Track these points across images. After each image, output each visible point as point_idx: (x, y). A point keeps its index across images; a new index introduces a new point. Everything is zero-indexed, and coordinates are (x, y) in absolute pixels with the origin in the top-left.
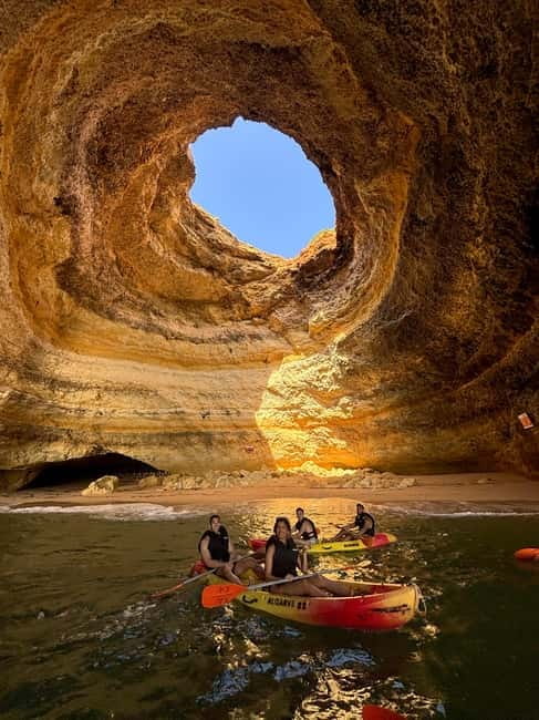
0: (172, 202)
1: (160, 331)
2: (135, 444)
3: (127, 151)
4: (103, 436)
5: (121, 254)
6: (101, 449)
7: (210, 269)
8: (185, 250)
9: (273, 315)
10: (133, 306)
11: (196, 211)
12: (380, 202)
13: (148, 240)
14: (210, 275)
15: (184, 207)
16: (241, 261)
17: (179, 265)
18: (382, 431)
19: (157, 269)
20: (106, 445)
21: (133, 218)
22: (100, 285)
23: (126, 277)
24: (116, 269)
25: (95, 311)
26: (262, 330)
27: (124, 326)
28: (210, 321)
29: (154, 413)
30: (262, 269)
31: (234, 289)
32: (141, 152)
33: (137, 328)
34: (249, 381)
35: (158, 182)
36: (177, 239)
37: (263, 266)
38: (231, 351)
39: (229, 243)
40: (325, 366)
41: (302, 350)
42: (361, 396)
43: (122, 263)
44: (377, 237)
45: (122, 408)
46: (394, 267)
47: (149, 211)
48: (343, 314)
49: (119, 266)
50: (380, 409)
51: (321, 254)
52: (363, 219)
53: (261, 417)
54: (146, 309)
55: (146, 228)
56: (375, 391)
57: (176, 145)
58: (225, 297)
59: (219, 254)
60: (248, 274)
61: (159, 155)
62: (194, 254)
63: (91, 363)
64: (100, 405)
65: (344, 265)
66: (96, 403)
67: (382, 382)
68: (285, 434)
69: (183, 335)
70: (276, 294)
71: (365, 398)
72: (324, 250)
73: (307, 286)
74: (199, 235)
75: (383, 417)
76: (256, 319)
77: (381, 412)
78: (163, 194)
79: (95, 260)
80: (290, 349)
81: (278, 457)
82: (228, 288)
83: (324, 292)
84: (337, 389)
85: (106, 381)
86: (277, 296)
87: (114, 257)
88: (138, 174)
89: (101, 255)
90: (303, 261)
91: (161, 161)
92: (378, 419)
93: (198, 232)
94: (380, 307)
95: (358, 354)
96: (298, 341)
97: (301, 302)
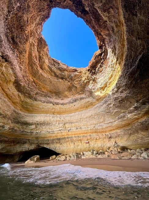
0: (44, 57)
1: (51, 102)
2: (49, 143)
3: (20, 37)
4: (39, 141)
6: (39, 146)
7: (62, 78)
8: (53, 75)
9: (86, 89)
10: (42, 95)
11: (53, 59)
13: (40, 72)
14: (62, 81)
15: (49, 59)
16: (71, 73)
17: (52, 79)
19: (46, 82)
20: (40, 144)
21: (34, 65)
22: (29, 89)
23: (38, 86)
24: (34, 84)
25: (31, 98)
26: (83, 96)
27: (40, 102)
28: (66, 97)
29: (53, 131)
30: (78, 74)
31: (71, 84)
32: (25, 36)
33: (44, 103)
34: (82, 115)
35: (38, 51)
36: (50, 70)
37: (78, 72)
38: (75, 105)
39: (66, 68)
40: (109, 103)
41: (99, 99)
42: (129, 112)
43: (36, 82)
44: (113, 31)
45: (43, 130)
46: (125, 38)
47: (38, 63)
48: (110, 78)
49: (35, 83)
50: (140, 115)
51: (95, 58)
52: (105, 27)
53: (89, 129)
54: (46, 96)
55: (39, 68)
56: (135, 108)
57: (36, 32)
58: (69, 87)
59: (63, 72)
60: (74, 77)
61: (32, 38)
62: (56, 75)
63: (33, 116)
64: (37, 130)
65: (105, 58)
66: (36, 129)
67: (137, 102)
68: (100, 135)
69: (58, 103)
70: (84, 81)
71: (131, 113)
72: (96, 56)
73: (94, 73)
74: (56, 68)
75: (143, 119)
76: (80, 92)
77: (142, 117)
78: (40, 55)
79: (25, 81)
80: (94, 100)
81: (100, 145)
82: (69, 84)
83: (101, 73)
84: (117, 112)
85: (37, 121)
86: (85, 82)
87: (32, 80)
88: (29, 48)
89: (27, 79)
90: (90, 64)
91: (34, 41)
92: (141, 121)
93: (55, 66)
94: (125, 65)
95: (122, 92)
96: (97, 96)
97: (94, 80)
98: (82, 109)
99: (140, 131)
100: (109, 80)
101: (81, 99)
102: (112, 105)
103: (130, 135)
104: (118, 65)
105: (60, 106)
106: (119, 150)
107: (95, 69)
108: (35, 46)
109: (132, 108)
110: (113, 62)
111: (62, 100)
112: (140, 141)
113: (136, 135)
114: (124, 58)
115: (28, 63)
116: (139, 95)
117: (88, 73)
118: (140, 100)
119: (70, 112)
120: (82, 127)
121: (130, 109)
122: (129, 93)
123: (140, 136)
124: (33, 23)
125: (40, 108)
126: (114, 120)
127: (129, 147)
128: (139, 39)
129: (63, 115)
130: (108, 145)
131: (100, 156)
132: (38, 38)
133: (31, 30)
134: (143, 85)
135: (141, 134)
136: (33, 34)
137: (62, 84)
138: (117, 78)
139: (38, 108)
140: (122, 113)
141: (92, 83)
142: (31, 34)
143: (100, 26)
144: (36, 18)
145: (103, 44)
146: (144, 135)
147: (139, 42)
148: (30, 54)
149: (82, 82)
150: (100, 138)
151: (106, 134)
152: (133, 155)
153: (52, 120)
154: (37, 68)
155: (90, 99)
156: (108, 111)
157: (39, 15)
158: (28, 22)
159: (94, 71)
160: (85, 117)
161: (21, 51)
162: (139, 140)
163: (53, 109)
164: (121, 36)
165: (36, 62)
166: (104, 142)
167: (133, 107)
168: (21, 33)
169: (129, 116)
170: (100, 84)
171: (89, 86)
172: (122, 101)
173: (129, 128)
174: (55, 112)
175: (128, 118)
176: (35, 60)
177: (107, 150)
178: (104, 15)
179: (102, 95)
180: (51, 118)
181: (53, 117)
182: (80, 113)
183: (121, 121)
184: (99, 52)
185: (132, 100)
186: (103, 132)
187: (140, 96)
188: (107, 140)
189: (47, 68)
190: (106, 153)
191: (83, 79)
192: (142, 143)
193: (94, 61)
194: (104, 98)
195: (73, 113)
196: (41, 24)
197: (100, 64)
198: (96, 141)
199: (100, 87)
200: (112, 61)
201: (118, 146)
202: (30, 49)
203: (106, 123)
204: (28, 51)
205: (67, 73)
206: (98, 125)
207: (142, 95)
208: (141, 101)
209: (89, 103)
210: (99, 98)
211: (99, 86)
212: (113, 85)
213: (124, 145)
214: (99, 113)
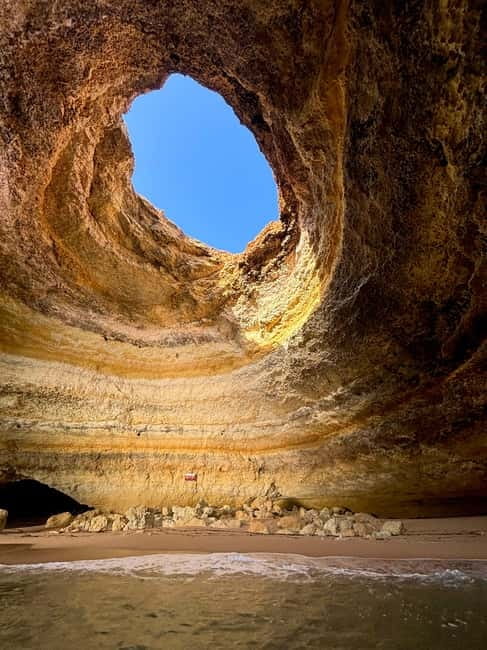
0: (112, 186)
1: (98, 330)
2: (56, 467)
3: (45, 104)
4: (18, 455)
5: (59, 241)
6: (12, 474)
7: (157, 264)
8: (129, 243)
9: (222, 314)
10: (70, 300)
11: (140, 200)
12: (316, 140)
13: (87, 226)
14: (155, 270)
15: (127, 195)
16: (188, 256)
17: (122, 258)
18: (350, 453)
19: (99, 261)
20: (20, 467)
21: (68, 198)
22: (30, 270)
23: (65, 268)
24: (51, 256)
25: (25, 301)
26: (211, 332)
27: (59, 322)
28: (157, 322)
29: (82, 428)
30: (209, 264)
31: (181, 286)
32: (63, 110)
33: (74, 326)
34: (195, 391)
35: (94, 160)
36: (120, 229)
37: (210, 261)
38: (177, 355)
39: (175, 236)
40: (278, 369)
41: (253, 353)
42: (321, 406)
43: (59, 252)
44: (320, 196)
45: (45, 420)
46: (342, 226)
47: (87, 194)
48: (293, 305)
49: (56, 255)
50: (345, 420)
51: (266, 240)
52: (303, 180)
53: (206, 436)
54: (84, 305)
55: (84, 212)
56: (337, 397)
57: (104, 110)
58: (172, 296)
59: (164, 247)
60: (195, 270)
61: (86, 120)
62: (139, 247)
63: (15, 363)
64: (19, 415)
65: (291, 248)
66: (16, 412)
67: (344, 384)
68: (234, 459)
69: (124, 336)
70: (224, 290)
71: (326, 408)
72: (269, 235)
73: (255, 279)
74: (143, 226)
75: (349, 432)
76: (204, 320)
77: (347, 425)
78: (101, 175)
79: (22, 239)
80: (240, 353)
81: (226, 489)
82: (175, 285)
83: (273, 284)
84: (293, 398)
85: (30, 385)
86: (225, 293)
87: (50, 243)
88: (67, 143)
89: (31, 237)
90: (249, 251)
91: (91, 130)
92: (344, 436)
93: (142, 223)
94: (332, 285)
95: (313, 350)
96: (249, 342)
97: (250, 297)
98: (198, 371)
99: (337, 461)
100: (289, 309)
101: (203, 339)
102: (282, 378)
103: (313, 468)
104: (317, 278)
105: (127, 346)
106: (277, 509)
107: (259, 269)
108: (90, 147)
109: (329, 398)
110: (308, 268)
111: (138, 328)
112: (333, 486)
113: (328, 469)
114: (333, 268)
115: (50, 185)
116: (349, 369)
117: (238, 272)
118: (351, 381)
119: (157, 372)
120: (186, 428)
121: (325, 398)
122: (329, 358)
123: (335, 473)
124: (101, 83)
125: (55, 341)
126: (280, 421)
127: (305, 502)
128: (367, 242)
129: (130, 379)
130: (251, 491)
131: (217, 524)
132: (107, 127)
133: (89, 98)
134: (362, 348)
135: (340, 469)
136: (92, 111)
137: (150, 281)
138: (310, 310)
139: (45, 338)
140: (303, 404)
141: (244, 303)
142: (85, 108)
143: (291, 171)
144: (117, 76)
145: (293, 215)
146: (345, 473)
147: (366, 249)
148: (65, 164)
149: (215, 291)
150: (231, 468)
151: (252, 457)
152: (307, 523)
153: (89, 388)
154: (76, 211)
155: (228, 347)
156: (269, 392)
157: (130, 71)
158: (86, 74)
159: (255, 272)
160: (202, 397)
161: (34, 145)
162: (331, 483)
163: (100, 351)
164: (334, 218)
165: (81, 190)
166: (242, 481)
167: (334, 394)
168: (52, 97)
169: (319, 415)
170: (265, 313)
171: (233, 308)
172: (310, 373)
173: (316, 448)
174: (105, 365)
175: (315, 421)
176: (78, 184)
177: (245, 506)
178: (304, 154)
179: (263, 343)
180: (85, 381)
181: (93, 380)
182: (188, 382)
183: (298, 427)
184: (278, 226)
185: (334, 378)
186: (243, 450)
187: (352, 372)
188: (249, 476)
189: (113, 219)
190: (240, 514)
191: (222, 284)
192: (337, 493)
193: (262, 246)
194: (268, 353)
195: (166, 376)
196: (128, 97)
197: (275, 259)
198: (217, 476)
199: (264, 320)
200: (306, 264)
201: (278, 496)
202: (68, 147)
203: (257, 424)
204: (59, 151)
205: (177, 252)
206: (235, 428)
207: (355, 371)
208: (352, 384)
209: (224, 356)
210: (255, 349)
211: (260, 316)
212: (296, 327)
213: (294, 496)
214: (246, 392)
